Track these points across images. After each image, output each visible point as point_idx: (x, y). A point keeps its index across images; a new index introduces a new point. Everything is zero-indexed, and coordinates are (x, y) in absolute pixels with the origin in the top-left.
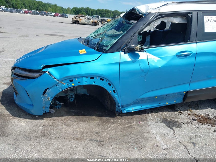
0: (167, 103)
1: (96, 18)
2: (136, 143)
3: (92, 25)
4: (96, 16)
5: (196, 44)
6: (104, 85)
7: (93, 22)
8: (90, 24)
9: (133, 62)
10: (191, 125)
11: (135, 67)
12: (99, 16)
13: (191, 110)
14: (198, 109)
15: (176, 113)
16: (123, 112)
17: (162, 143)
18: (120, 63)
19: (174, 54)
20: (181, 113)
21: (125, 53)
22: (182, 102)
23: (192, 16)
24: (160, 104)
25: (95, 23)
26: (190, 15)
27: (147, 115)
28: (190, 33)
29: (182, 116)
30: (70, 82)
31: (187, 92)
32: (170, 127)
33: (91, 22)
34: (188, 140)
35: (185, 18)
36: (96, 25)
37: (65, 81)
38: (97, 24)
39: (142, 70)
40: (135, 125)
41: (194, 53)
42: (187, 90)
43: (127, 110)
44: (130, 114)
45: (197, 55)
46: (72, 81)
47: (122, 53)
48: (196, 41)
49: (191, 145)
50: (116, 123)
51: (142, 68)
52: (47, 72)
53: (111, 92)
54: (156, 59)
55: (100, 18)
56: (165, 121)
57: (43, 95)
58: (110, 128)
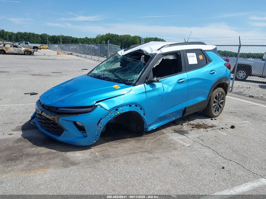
0: (174, 119)
1: (24, 45)
2: (170, 147)
3: (25, 54)
4: (24, 42)
5: (186, 73)
6: (137, 110)
7: (26, 51)
8: (21, 53)
9: (154, 90)
10: (193, 131)
11: (155, 93)
12: (29, 42)
13: (188, 122)
14: (191, 121)
15: (179, 125)
16: (148, 130)
17: (185, 144)
18: (146, 92)
19: (176, 82)
20: (182, 125)
21: (147, 85)
22: (182, 116)
23: (180, 54)
24: (170, 120)
25: (29, 51)
26: (179, 53)
27: (162, 130)
28: (182, 66)
29: (184, 127)
30: (116, 111)
31: (185, 108)
32: (182, 135)
33: (23, 51)
34: (197, 139)
35: (175, 55)
36: (30, 55)
37: (113, 111)
38: (31, 53)
39: (160, 95)
40: (160, 137)
41: (187, 80)
42: (185, 107)
43: (150, 128)
44: (153, 131)
45: (188, 81)
46: (117, 110)
47: (146, 84)
48: (186, 71)
49: (201, 141)
50: (147, 139)
51: (159, 94)
52: (98, 106)
53: (142, 115)
54: (166, 86)
55: (30, 44)
56: (176, 131)
57: (97, 125)
58: (146, 143)
